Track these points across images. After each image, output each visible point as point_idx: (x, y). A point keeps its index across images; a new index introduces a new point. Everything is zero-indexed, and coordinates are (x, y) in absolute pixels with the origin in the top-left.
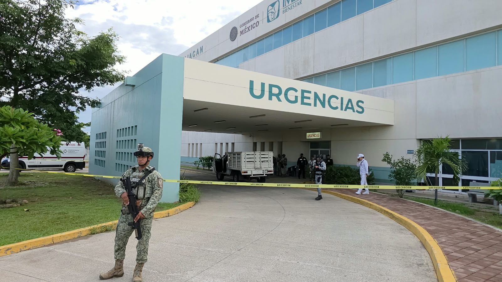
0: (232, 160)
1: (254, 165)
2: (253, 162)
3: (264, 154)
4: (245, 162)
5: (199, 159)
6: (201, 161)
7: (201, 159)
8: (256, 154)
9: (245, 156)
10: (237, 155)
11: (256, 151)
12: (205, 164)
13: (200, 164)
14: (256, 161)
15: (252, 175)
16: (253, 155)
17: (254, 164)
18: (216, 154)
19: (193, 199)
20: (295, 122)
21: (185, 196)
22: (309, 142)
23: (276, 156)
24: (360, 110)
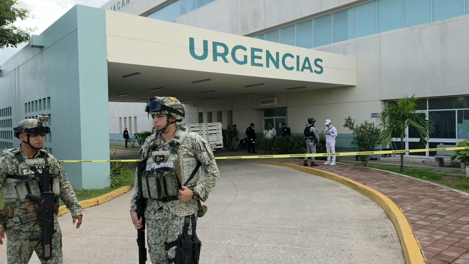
3: (211, 126)
7: (136, 135)
8: (202, 126)
11: (202, 123)
19: (128, 182)
20: (246, 87)
21: (119, 180)
22: (262, 109)
23: (226, 128)
24: (319, 70)
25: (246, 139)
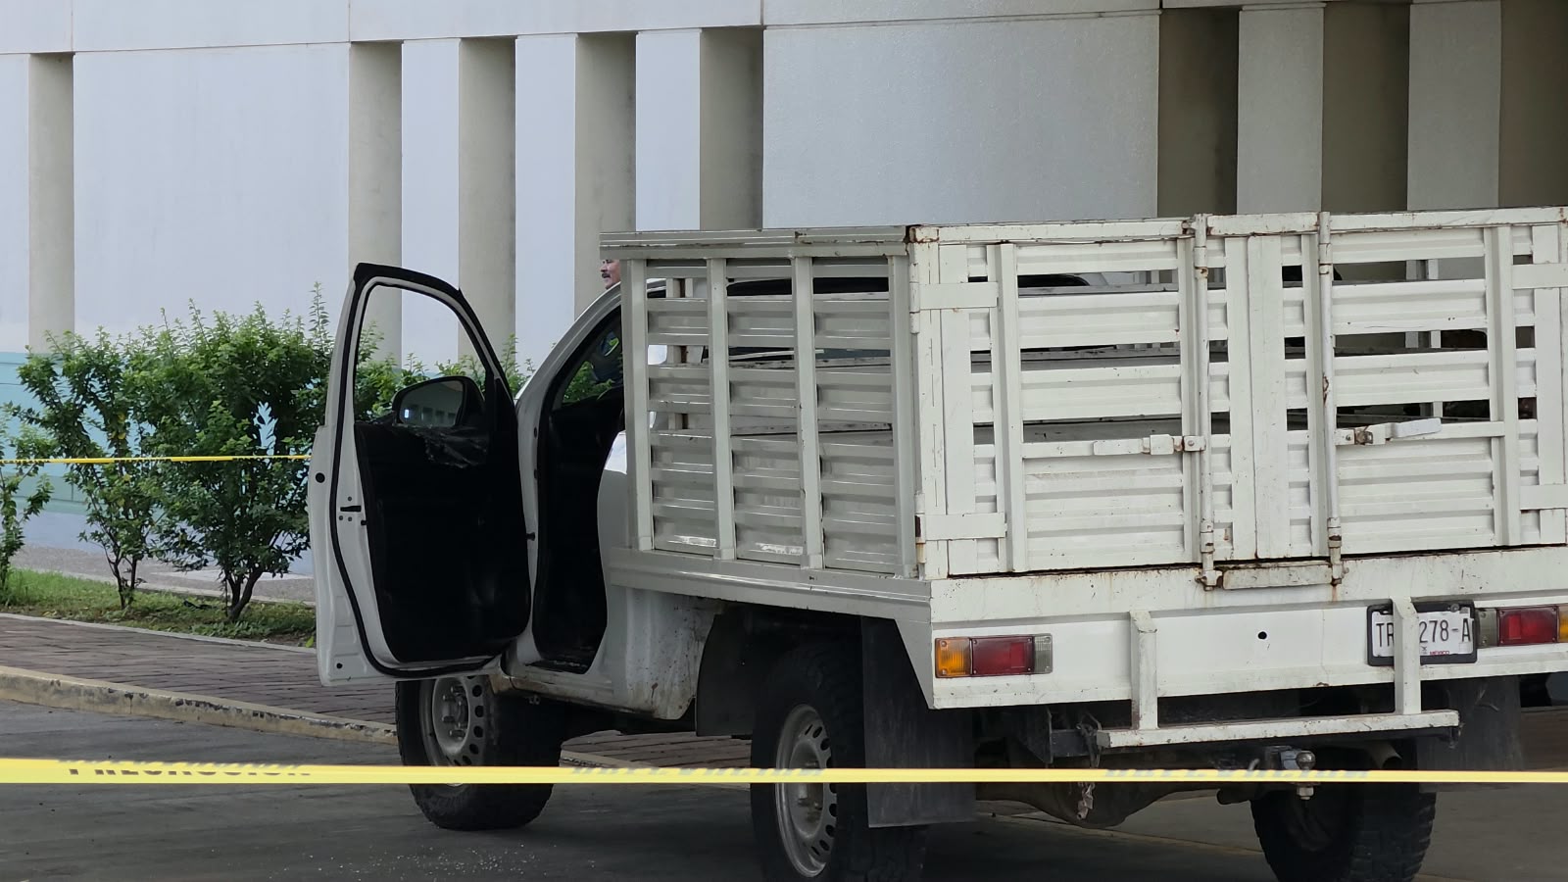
0: (708, 412)
1: (1191, 496)
2: (1161, 442)
3: (1395, 272)
4: (984, 431)
5: (30, 400)
6: (66, 422)
7: (64, 389)
8: (1231, 259)
9: (994, 319)
10: (822, 286)
11: (1227, 204)
12: (141, 504)
13: (37, 502)
14: (1221, 422)
15: (1148, 715)
16: (1167, 277)
17: (1178, 479)
18: (364, 273)
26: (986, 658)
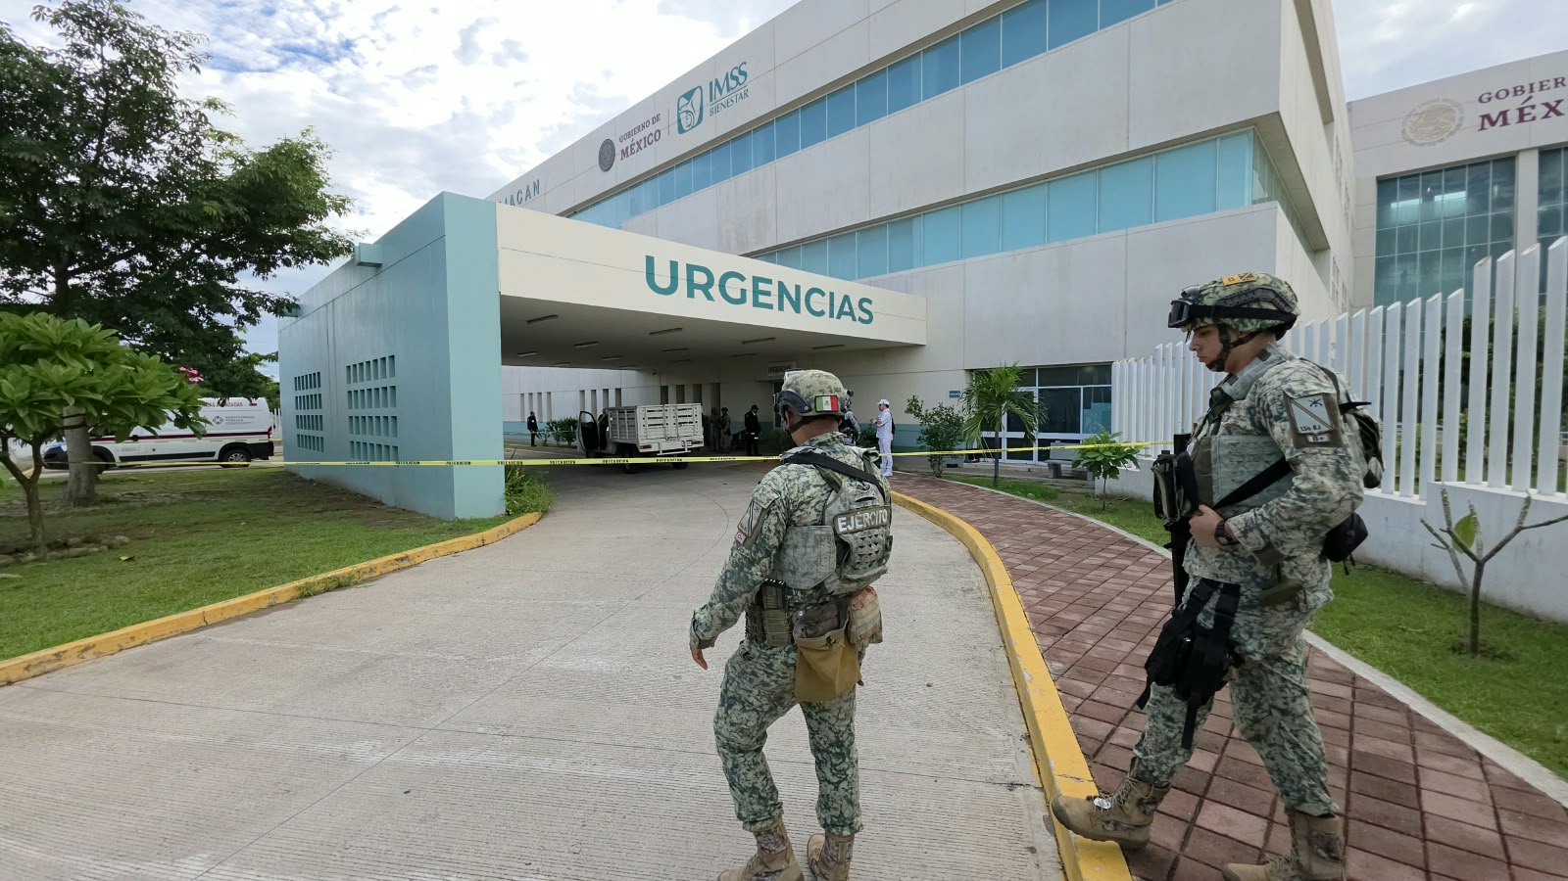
1: (665, 431)
2: (662, 426)
3: (683, 409)
4: (644, 426)
8: (668, 409)
9: (645, 415)
10: (628, 412)
11: (667, 403)
12: (559, 436)
14: (667, 424)
15: (661, 452)
16: (662, 410)
17: (663, 429)
18: (582, 412)
19: (536, 506)
20: (744, 343)
21: (519, 501)
22: (771, 381)
23: (709, 413)
24: (866, 317)
25: (742, 432)
26: (645, 447)
